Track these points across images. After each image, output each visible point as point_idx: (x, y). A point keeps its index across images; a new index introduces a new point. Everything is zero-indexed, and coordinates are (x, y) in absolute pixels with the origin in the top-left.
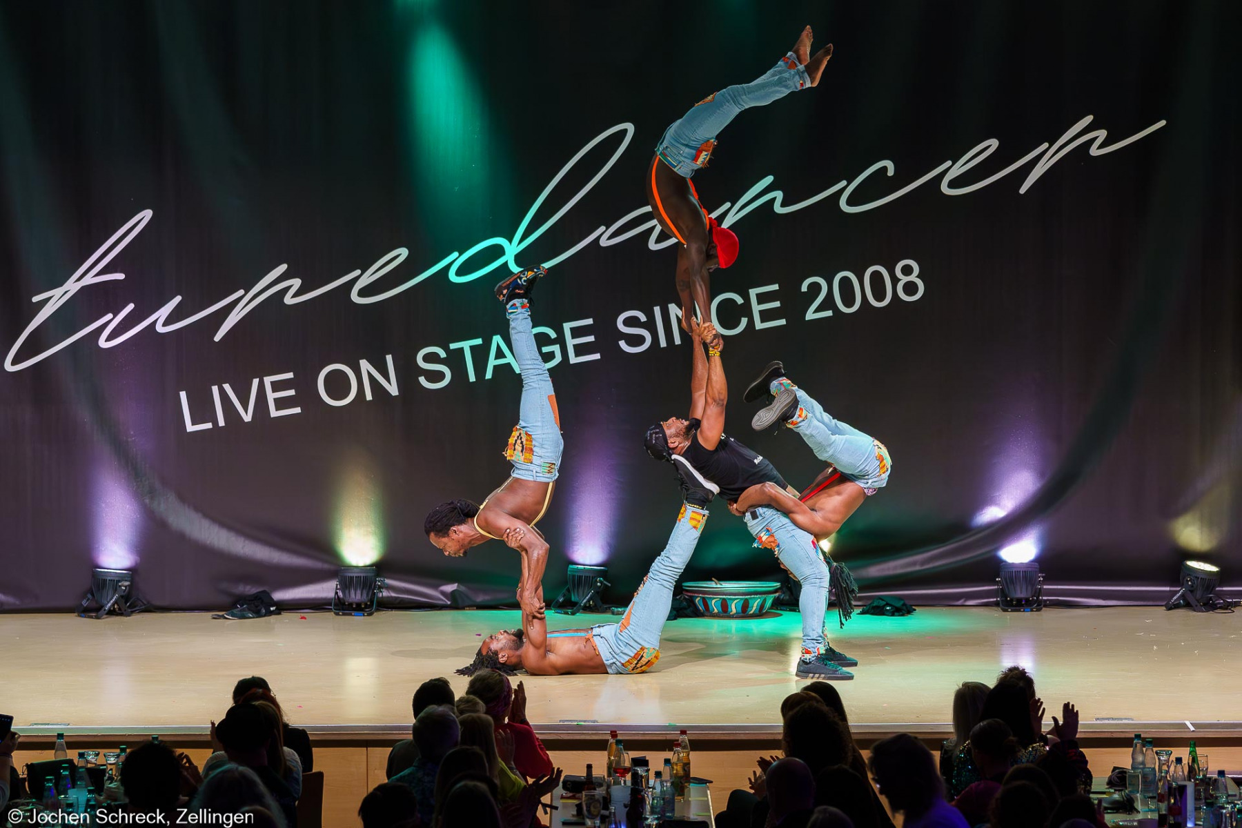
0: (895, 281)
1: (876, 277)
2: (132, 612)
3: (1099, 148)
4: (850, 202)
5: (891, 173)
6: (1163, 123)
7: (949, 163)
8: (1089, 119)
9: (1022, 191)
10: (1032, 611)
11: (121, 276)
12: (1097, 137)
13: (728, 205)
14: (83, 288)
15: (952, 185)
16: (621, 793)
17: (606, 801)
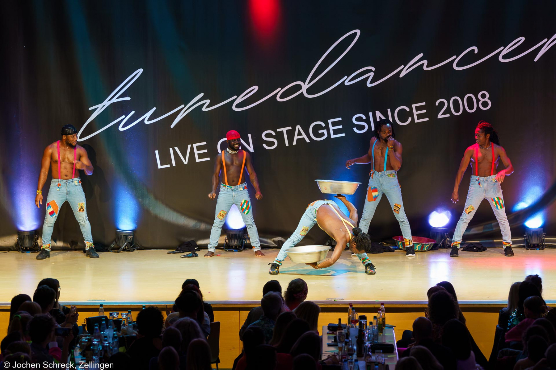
0: (478, 101)
1: (470, 99)
2: (134, 250)
4: (458, 65)
5: (476, 52)
7: (502, 48)
9: (536, 60)
10: (540, 249)
11: (129, 99)
13: (403, 66)
14: (111, 104)
15: (504, 57)
16: (354, 332)
17: (348, 335)
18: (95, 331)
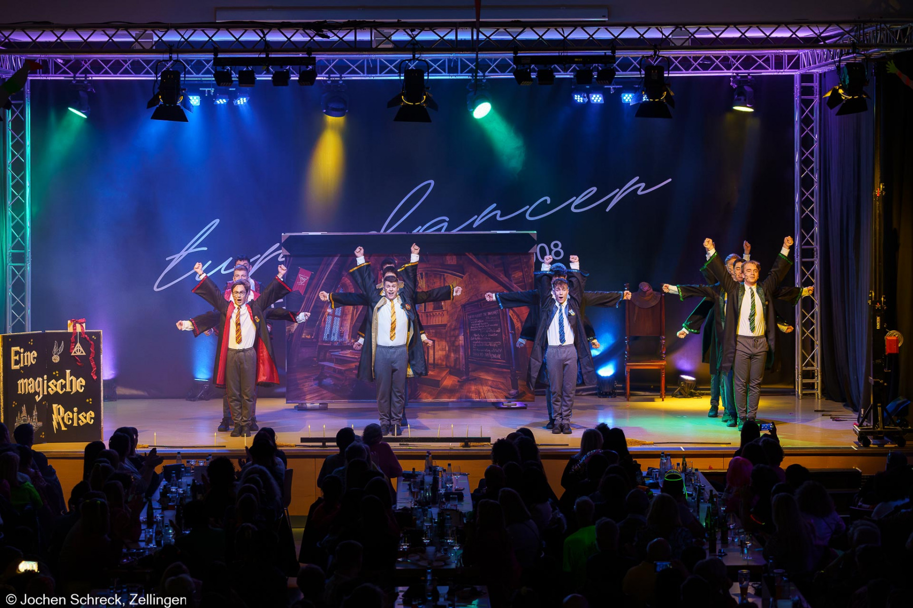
0: (551, 250)
1: (542, 249)
3: (642, 191)
4: (531, 215)
5: (549, 202)
6: (670, 180)
7: (575, 198)
8: (638, 178)
9: (607, 210)
10: (612, 397)
11: (205, 249)
12: (640, 187)
13: (476, 216)
14: (189, 254)
15: (576, 207)
16: (429, 479)
17: (422, 482)
18: (172, 479)
